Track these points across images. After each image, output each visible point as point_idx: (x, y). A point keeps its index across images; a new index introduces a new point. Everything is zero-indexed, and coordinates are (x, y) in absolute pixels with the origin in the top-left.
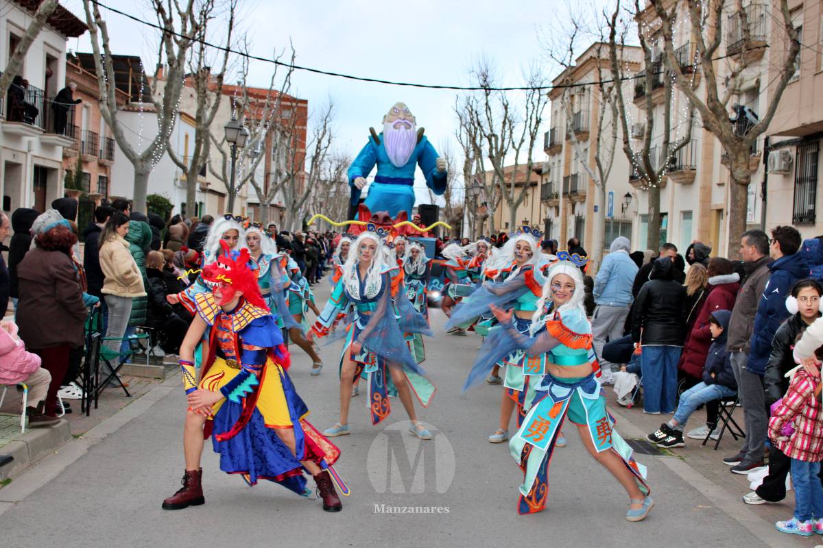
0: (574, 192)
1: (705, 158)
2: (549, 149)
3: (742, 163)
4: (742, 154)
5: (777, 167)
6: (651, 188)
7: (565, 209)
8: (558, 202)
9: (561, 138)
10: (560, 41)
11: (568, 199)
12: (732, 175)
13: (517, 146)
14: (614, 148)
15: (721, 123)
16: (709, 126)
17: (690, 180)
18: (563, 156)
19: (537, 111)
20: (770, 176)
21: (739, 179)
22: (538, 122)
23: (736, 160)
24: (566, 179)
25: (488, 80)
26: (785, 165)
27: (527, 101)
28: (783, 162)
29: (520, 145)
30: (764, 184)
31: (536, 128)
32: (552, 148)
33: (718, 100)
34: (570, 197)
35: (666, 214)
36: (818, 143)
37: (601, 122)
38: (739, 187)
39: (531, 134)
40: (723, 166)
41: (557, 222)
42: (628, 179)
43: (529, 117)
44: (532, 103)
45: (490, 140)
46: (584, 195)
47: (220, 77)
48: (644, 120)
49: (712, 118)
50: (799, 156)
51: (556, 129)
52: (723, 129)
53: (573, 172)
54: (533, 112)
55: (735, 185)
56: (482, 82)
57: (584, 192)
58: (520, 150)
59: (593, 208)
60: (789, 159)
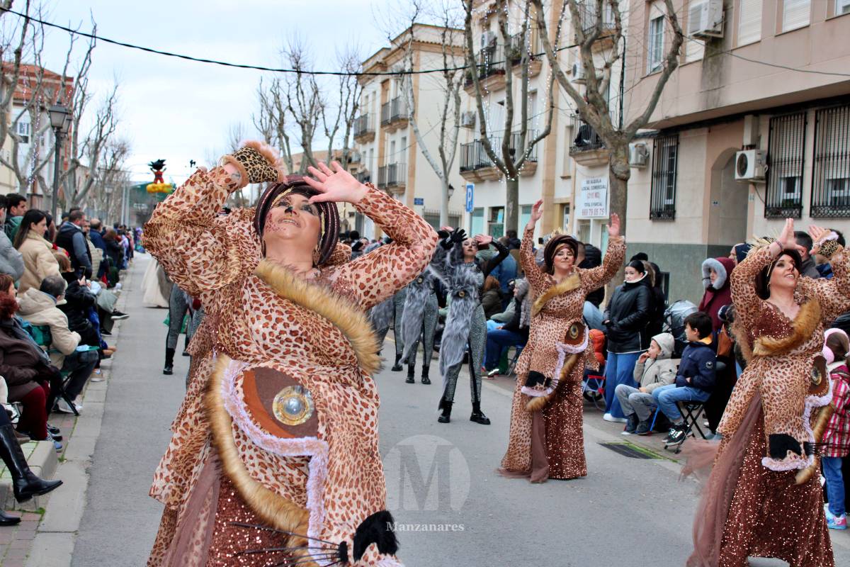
0: (392, 183)
1: (548, 150)
2: (361, 137)
3: (622, 158)
4: (622, 148)
5: (634, 161)
6: (510, 181)
9: (375, 124)
10: (397, 22)
12: (612, 170)
13: (331, 134)
14: (456, 138)
15: (601, 116)
16: (586, 119)
17: (532, 172)
18: (376, 144)
19: (354, 96)
21: (618, 174)
22: (355, 107)
23: (616, 154)
24: (381, 169)
25: (301, 61)
26: (641, 159)
27: (342, 85)
28: (640, 156)
29: (334, 132)
31: (353, 114)
32: (364, 136)
33: (597, 92)
35: (503, 208)
36: (677, 136)
37: (445, 111)
38: (619, 182)
39: (346, 121)
42: (458, 170)
43: (344, 102)
45: (303, 127)
46: (402, 187)
47: (18, 53)
48: (474, 108)
49: (589, 110)
50: (656, 150)
51: (368, 115)
52: (602, 122)
53: (388, 162)
54: (348, 98)
55: (615, 180)
56: (294, 64)
57: (403, 183)
58: (335, 137)
59: (413, 201)
60: (646, 152)
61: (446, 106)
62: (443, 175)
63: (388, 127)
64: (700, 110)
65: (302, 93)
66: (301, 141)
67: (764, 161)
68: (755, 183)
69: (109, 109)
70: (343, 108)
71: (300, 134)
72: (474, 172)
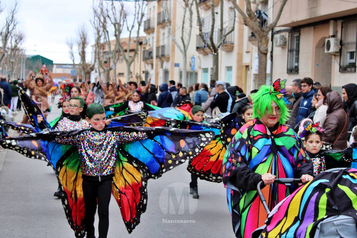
0: (163, 55)
1: (239, 38)
2: (147, 30)
3: (264, 43)
4: (264, 38)
5: (278, 44)
6: (214, 54)
7: (157, 65)
8: (153, 61)
9: (154, 24)
11: (159, 59)
12: (259, 49)
13: (130, 29)
14: (190, 32)
15: (253, 22)
16: (247, 24)
17: (231, 50)
18: (155, 35)
19: (142, 9)
20: (275, 48)
21: (262, 51)
22: (143, 15)
23: (261, 41)
24: (158, 48)
26: (283, 43)
27: (136, 3)
28: (282, 41)
29: (132, 28)
30: (272, 52)
31: (141, 19)
32: (149, 30)
33: (251, 10)
34: (160, 58)
36: (300, 31)
37: (184, 19)
38: (263, 55)
39: (138, 22)
40: (249, 42)
41: (152, 72)
42: (195, 48)
43: (137, 12)
44: (139, 5)
45: (115, 26)
46: (168, 57)
49: (249, 20)
50: (290, 38)
51: (151, 19)
52: (254, 25)
53: (161, 44)
54: (139, 10)
55: (260, 54)
57: (169, 56)
58: (132, 31)
59: (174, 65)
60: (285, 39)
61: (184, 16)
62: (183, 51)
63: (160, 26)
64: (308, 18)
65: (114, 8)
66: (114, 33)
67: (339, 44)
68: (335, 54)
69: (13, 17)
70: (137, 15)
71: (114, 29)
72: (203, 50)
